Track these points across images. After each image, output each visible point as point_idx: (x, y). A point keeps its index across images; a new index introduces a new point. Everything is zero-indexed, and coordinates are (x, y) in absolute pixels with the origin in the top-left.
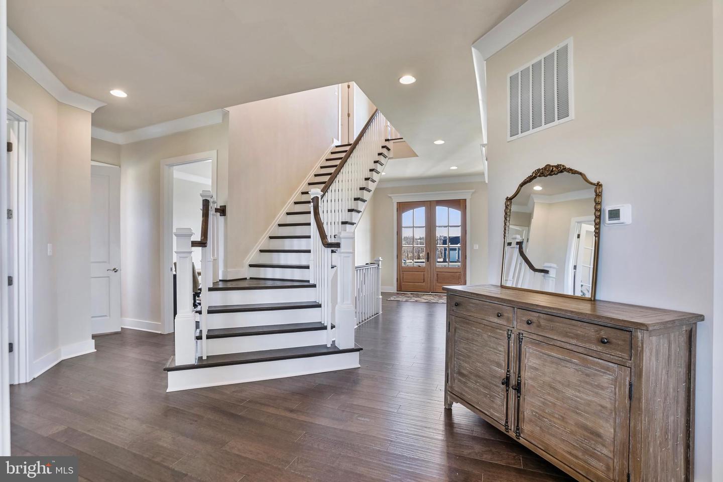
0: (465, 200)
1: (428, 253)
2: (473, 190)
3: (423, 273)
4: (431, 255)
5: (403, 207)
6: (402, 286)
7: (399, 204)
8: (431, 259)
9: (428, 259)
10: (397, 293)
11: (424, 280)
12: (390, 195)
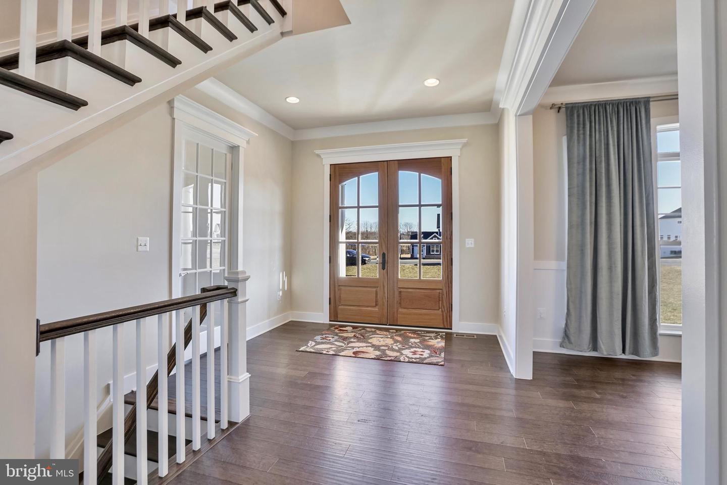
0: (449, 159)
1: (384, 254)
2: (465, 140)
3: (374, 289)
4: (389, 258)
5: (341, 173)
6: (339, 312)
7: (333, 166)
8: (389, 266)
9: (384, 264)
10: (331, 326)
11: (376, 301)
12: (317, 152)
